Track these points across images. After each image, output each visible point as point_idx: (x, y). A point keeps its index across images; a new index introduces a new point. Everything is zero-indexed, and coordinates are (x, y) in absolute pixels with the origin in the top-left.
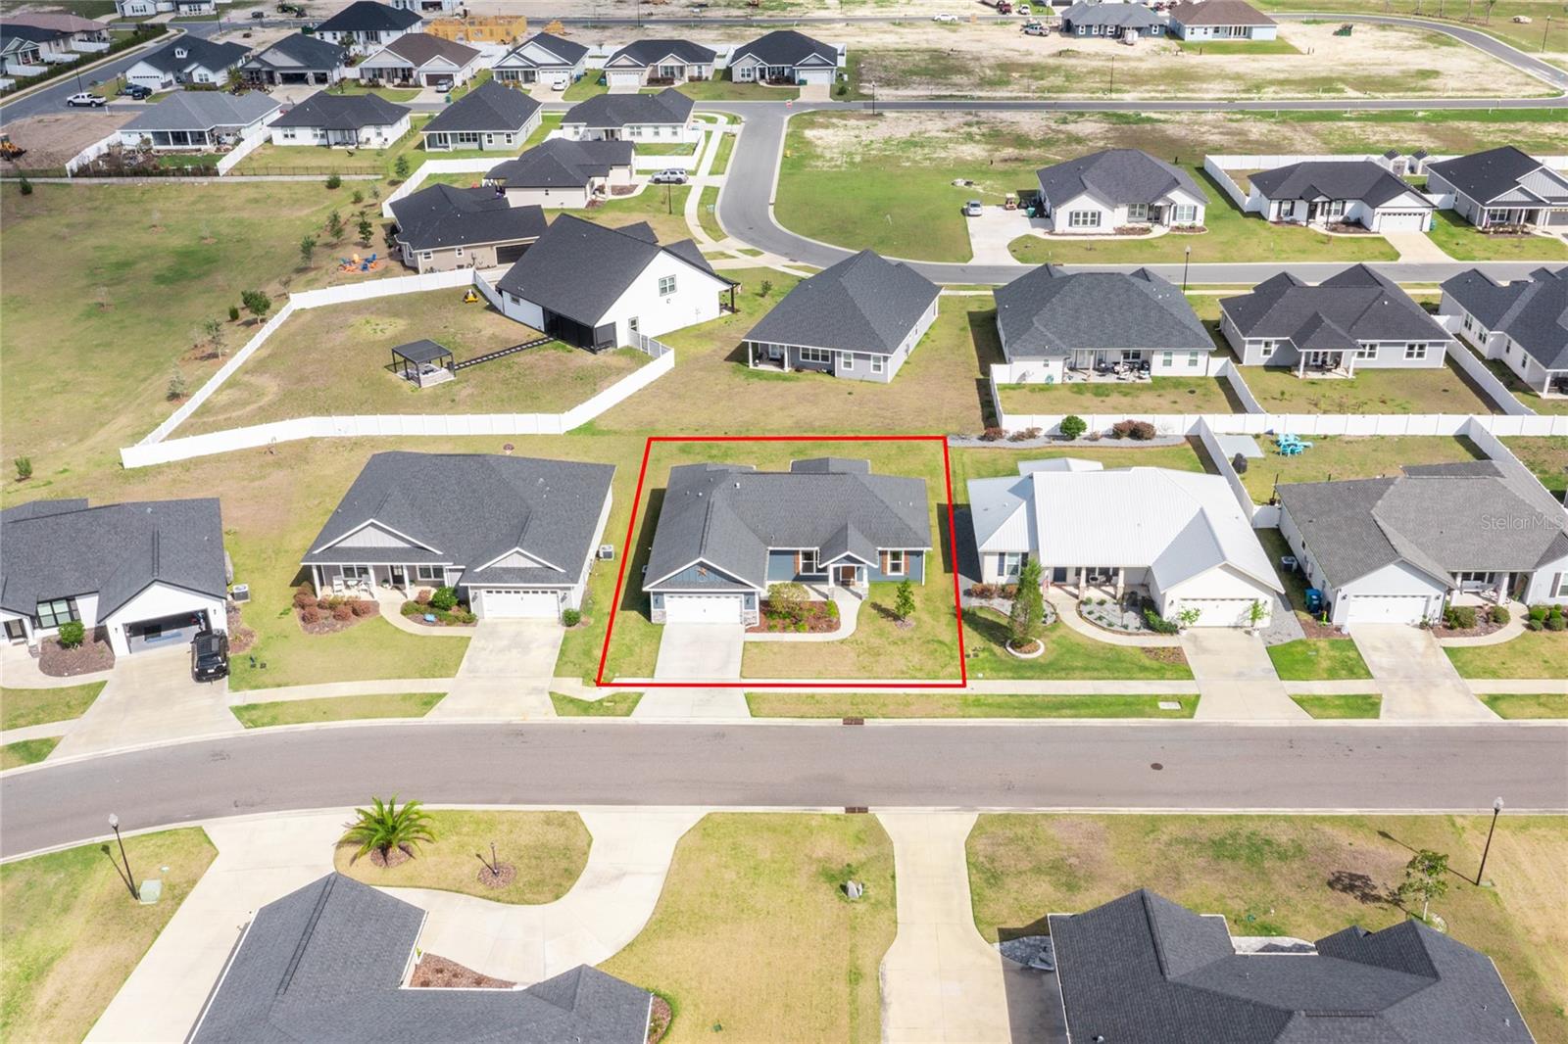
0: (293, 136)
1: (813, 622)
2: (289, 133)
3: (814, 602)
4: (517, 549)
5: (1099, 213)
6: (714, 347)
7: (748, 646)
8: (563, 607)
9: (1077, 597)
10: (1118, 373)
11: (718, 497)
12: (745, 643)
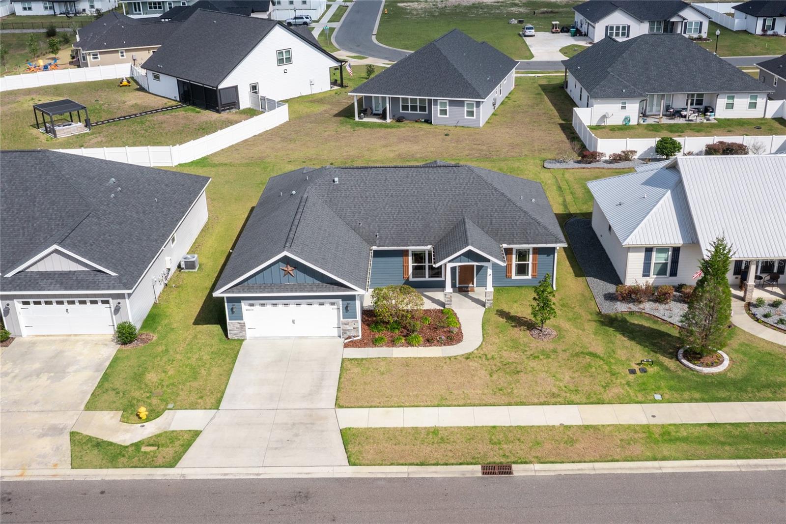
0: (30, 9)
1: (429, 333)
2: (27, 6)
3: (429, 311)
4: (55, 247)
5: (629, 27)
6: (325, 108)
7: (347, 364)
8: (117, 320)
9: (743, 299)
10: (685, 117)
11: (313, 194)
12: (343, 360)
